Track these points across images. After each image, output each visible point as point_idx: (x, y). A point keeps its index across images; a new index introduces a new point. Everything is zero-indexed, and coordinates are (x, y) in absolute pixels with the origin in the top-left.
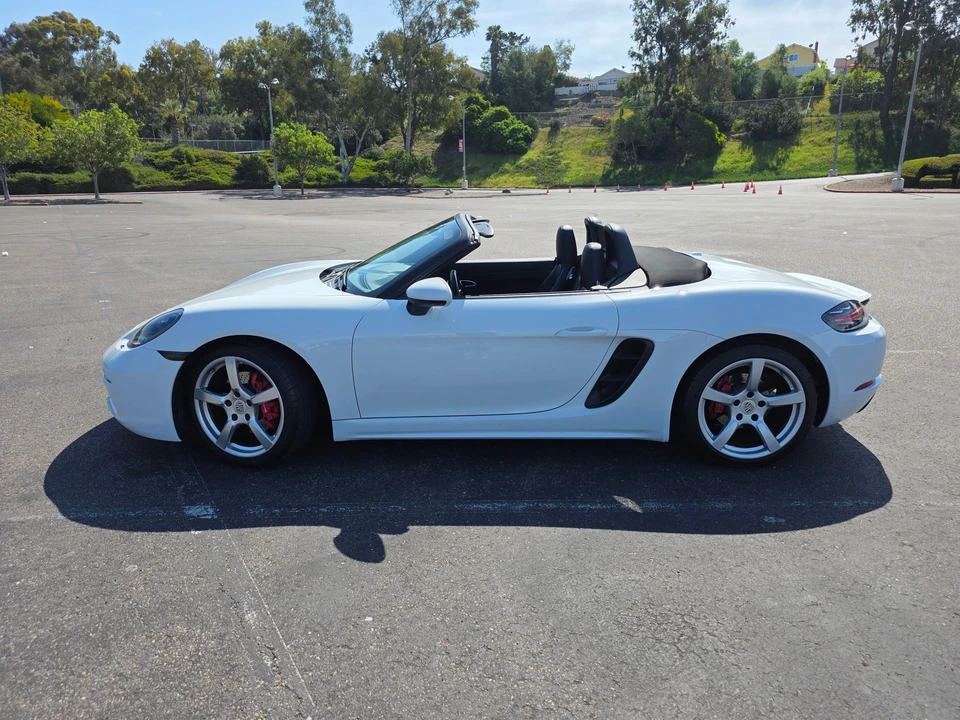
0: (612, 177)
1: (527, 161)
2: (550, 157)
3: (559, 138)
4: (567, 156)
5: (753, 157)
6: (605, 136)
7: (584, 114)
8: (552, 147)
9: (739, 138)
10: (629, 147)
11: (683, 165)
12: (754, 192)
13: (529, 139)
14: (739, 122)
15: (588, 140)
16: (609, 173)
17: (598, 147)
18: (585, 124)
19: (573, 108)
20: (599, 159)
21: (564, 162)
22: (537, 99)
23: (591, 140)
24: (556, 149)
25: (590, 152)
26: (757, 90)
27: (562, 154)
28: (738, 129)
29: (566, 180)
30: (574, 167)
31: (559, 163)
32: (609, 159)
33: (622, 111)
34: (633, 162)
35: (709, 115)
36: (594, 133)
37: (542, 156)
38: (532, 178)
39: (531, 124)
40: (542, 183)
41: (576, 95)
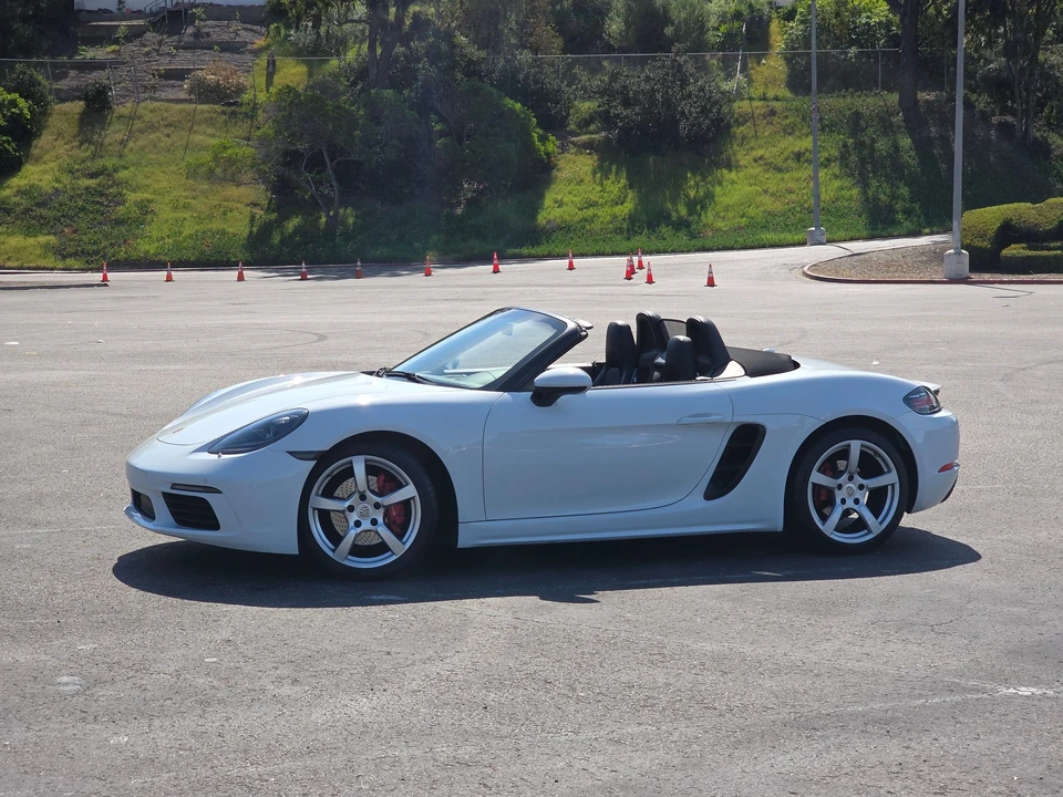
0: (276, 239)
1: (20, 192)
2: (92, 182)
3: (113, 133)
4: (141, 180)
5: (631, 194)
6: (241, 129)
7: (164, 64)
8: (94, 157)
9: (589, 146)
10: (316, 162)
11: (459, 211)
12: (650, 280)
13: (24, 132)
14: (586, 107)
15: (198, 138)
16: (266, 230)
17: (231, 161)
18: (171, 94)
19: (131, 47)
20: (233, 191)
21: (132, 197)
22: (25, 19)
23: (206, 139)
24: (109, 162)
25: (211, 171)
26: (615, 26)
27: (123, 174)
28: (585, 123)
29: (146, 247)
30: (165, 212)
31: (119, 200)
32: (259, 193)
33: (272, 64)
34: (329, 202)
35: (511, 84)
36: (211, 122)
37: (67, 179)
38: (42, 239)
39: (27, 89)
40: (75, 255)
41: (138, 14)
